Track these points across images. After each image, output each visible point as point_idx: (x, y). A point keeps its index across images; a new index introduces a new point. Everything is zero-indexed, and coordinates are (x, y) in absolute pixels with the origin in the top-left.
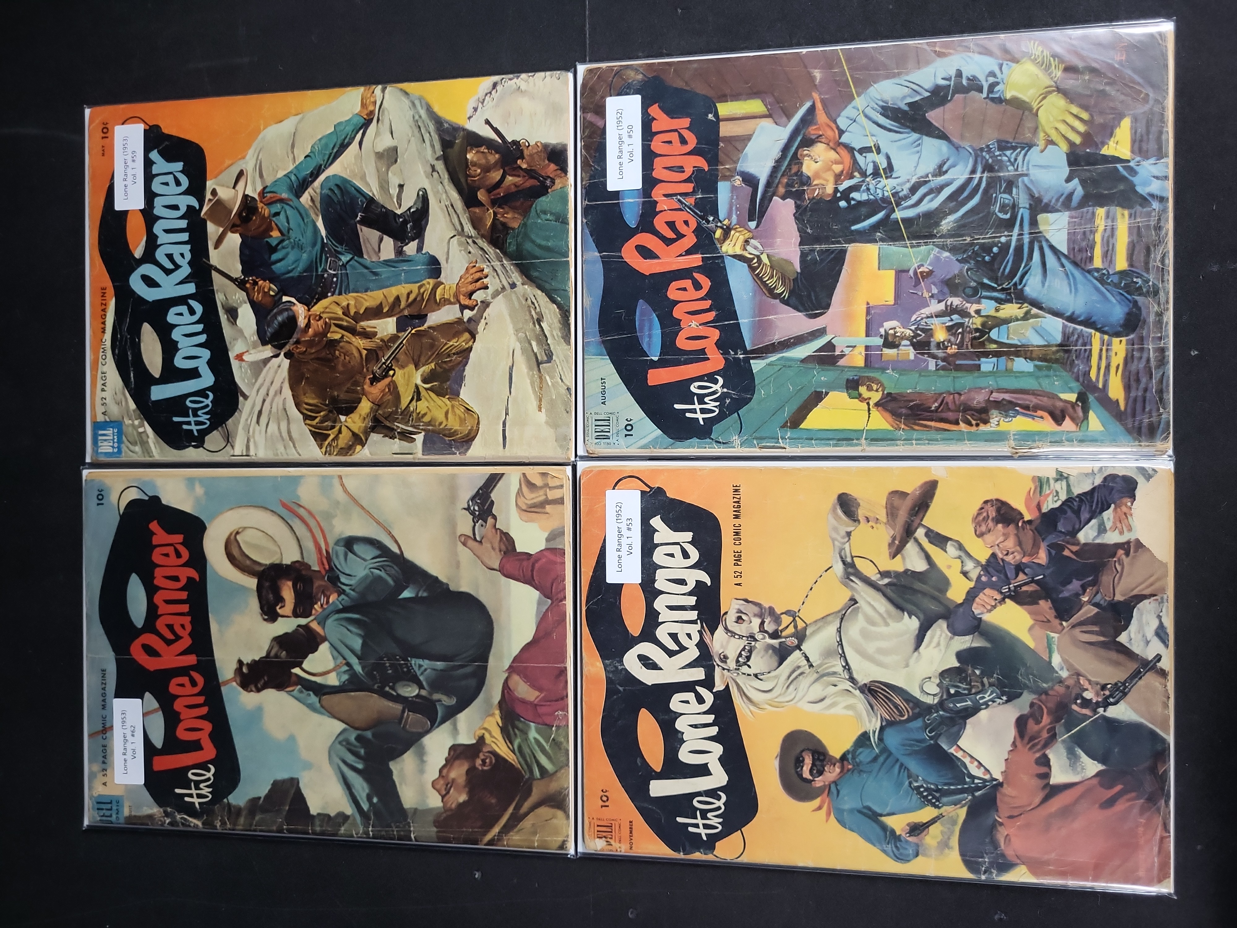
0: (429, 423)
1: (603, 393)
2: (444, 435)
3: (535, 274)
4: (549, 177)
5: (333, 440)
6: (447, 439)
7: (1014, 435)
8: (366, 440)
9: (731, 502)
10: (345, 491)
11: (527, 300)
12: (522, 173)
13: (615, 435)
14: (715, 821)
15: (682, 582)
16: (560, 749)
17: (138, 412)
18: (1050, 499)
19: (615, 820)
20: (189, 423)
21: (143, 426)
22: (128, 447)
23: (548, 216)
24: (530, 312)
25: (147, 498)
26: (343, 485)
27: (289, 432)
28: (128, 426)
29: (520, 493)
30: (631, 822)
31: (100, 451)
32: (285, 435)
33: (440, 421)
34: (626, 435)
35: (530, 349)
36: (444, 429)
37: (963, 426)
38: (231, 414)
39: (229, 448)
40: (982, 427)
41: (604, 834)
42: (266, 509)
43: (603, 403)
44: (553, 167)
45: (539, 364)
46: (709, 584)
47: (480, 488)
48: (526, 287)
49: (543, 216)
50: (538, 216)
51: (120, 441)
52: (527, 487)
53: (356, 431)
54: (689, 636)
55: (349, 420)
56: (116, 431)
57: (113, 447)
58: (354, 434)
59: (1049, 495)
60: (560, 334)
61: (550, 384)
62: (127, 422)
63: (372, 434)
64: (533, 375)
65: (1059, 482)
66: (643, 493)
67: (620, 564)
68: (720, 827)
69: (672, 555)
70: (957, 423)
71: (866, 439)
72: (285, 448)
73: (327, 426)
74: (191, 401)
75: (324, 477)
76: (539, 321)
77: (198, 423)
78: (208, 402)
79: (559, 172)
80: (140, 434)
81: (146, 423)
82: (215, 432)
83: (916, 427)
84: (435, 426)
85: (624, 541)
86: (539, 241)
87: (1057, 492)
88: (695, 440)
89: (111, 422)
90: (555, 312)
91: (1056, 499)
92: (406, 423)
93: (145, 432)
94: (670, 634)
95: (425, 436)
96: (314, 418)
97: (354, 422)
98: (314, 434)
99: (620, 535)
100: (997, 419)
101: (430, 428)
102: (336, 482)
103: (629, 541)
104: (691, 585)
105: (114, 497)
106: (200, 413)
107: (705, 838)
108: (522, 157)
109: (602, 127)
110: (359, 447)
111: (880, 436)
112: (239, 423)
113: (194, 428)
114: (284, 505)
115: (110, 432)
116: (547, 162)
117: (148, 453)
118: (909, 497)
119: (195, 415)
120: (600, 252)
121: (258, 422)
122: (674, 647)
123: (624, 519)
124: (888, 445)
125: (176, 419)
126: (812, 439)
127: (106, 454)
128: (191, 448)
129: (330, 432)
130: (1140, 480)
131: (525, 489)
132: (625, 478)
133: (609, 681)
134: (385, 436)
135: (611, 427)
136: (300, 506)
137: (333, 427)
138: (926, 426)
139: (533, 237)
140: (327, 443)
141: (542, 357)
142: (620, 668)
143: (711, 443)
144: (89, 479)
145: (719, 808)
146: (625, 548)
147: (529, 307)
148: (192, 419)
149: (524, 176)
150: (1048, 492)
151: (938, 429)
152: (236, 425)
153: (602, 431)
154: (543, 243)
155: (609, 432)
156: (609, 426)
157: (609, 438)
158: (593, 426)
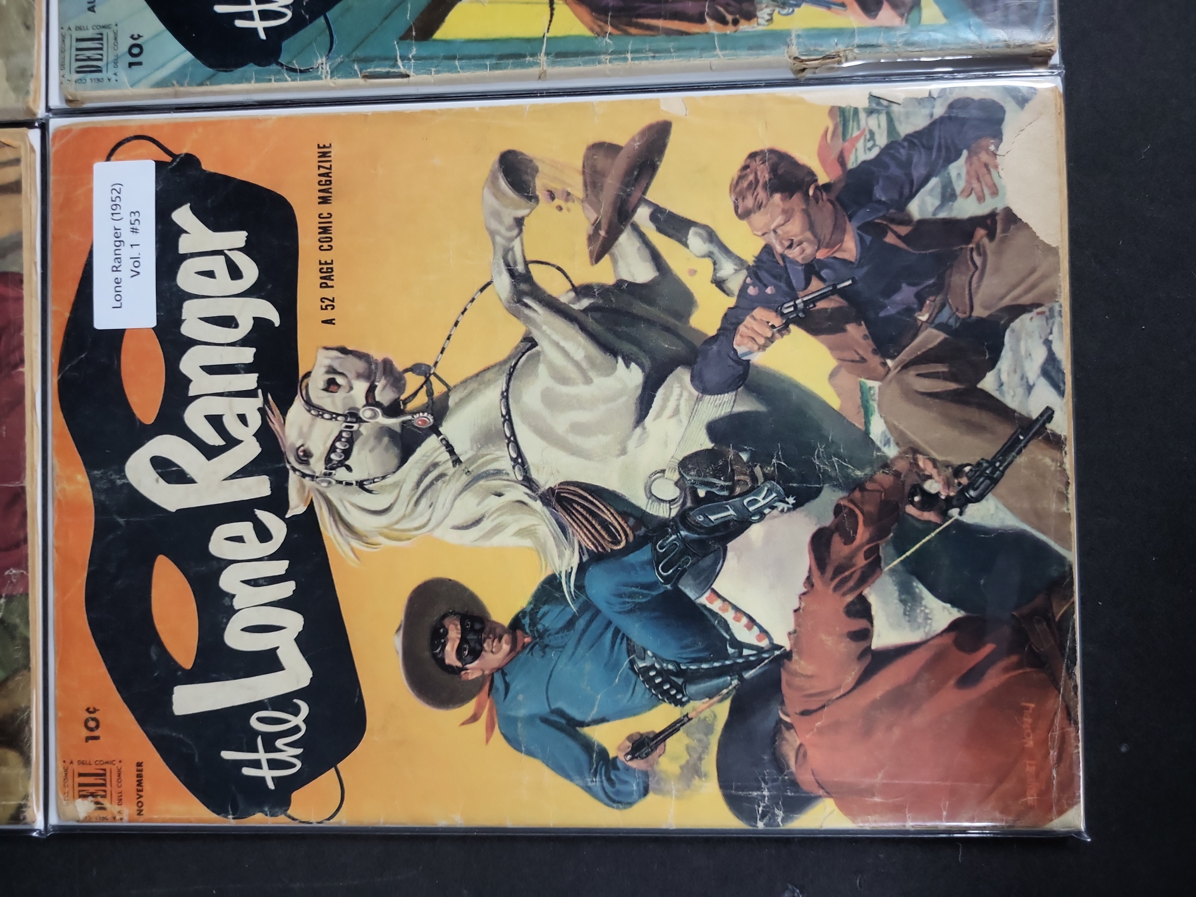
7: (798, 36)
9: (313, 174)
13: (111, 66)
14: (288, 754)
15: (229, 322)
16: (13, 638)
18: (860, 145)
19: (112, 762)
30: (139, 764)
34: (131, 65)
37: (710, 24)
40: (744, 27)
41: (92, 789)
43: (91, 9)
46: (277, 323)
54: (243, 418)
59: (858, 138)
65: (874, 116)
66: (159, 165)
67: (118, 293)
68: (299, 764)
69: (210, 274)
70: (701, 20)
71: (547, 54)
83: (633, 30)
85: (126, 252)
87: (872, 133)
88: (251, 69)
91: (870, 144)
94: (209, 418)
99: (119, 242)
100: (768, 11)
103: (134, 252)
104: (245, 327)
107: (271, 785)
111: (571, 48)
118: (622, 153)
122: (215, 440)
123: (125, 212)
124: (585, 63)
126: (454, 58)
130: (1010, 107)
132: (128, 140)
133: (100, 509)
135: (104, 52)
138: (649, 28)
142: (119, 482)
143: (279, 72)
145: (296, 729)
146: (127, 265)
150: (856, 133)
151: (669, 33)
153: (89, 59)
155: (101, 60)
156: (101, 49)
157: (101, 71)
158: (74, 49)
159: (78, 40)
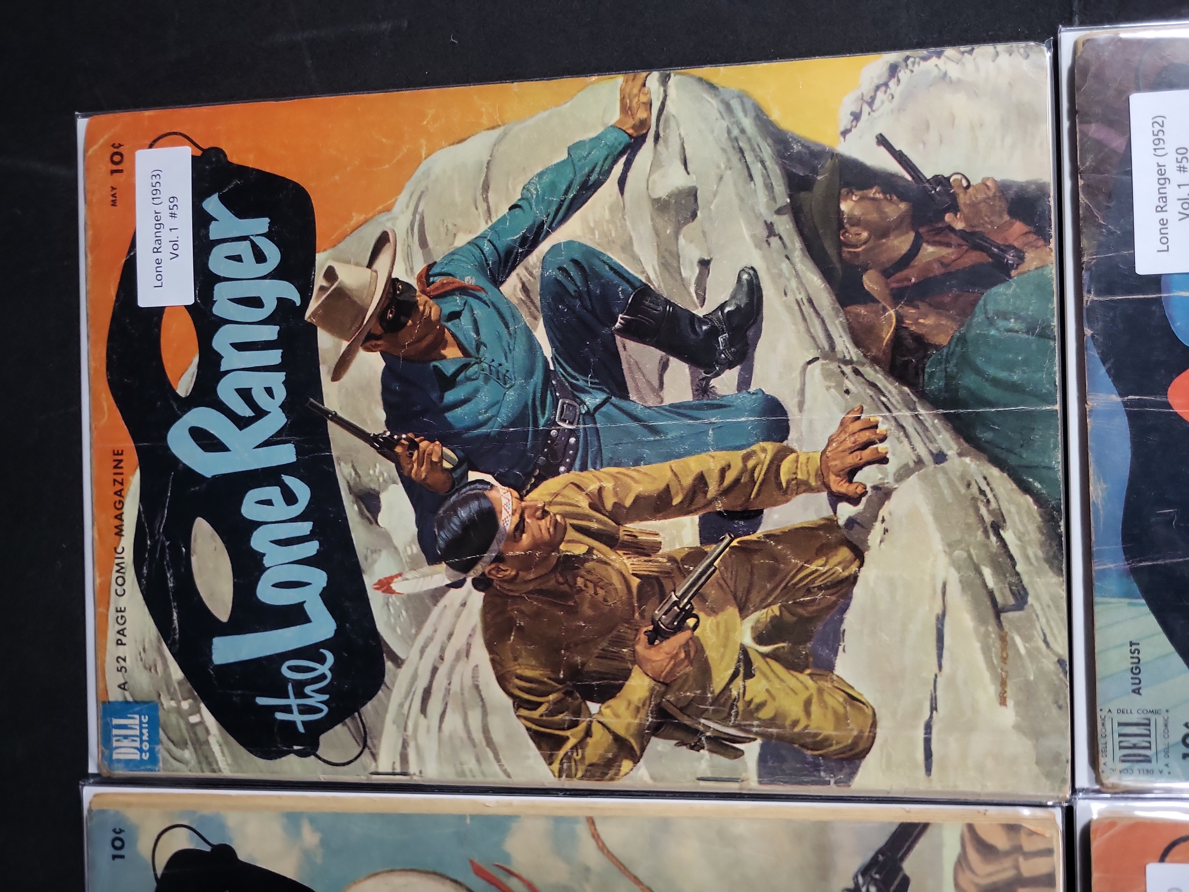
0: (772, 722)
1: (1136, 670)
2: (803, 746)
3: (986, 436)
4: (1014, 248)
5: (575, 748)
6: (809, 752)
8: (643, 749)
10: (602, 847)
11: (969, 485)
12: (954, 239)
13: (1161, 755)
17: (189, 685)
20: (287, 709)
21: (199, 711)
22: (169, 752)
23: (1012, 323)
24: (977, 510)
25: (208, 849)
26: (596, 836)
27: (486, 731)
28: (169, 712)
29: (962, 862)
31: (115, 756)
32: (478, 735)
33: (793, 716)
34: (1184, 756)
35: (978, 582)
36: (800, 735)
38: (370, 695)
39: (366, 757)
42: (443, 876)
43: (1137, 691)
44: (1019, 227)
45: (998, 611)
47: (880, 851)
48: (967, 460)
49: (1001, 323)
50: (991, 322)
51: (154, 740)
52: (978, 851)
53: (622, 732)
55: (607, 711)
56: (145, 719)
57: (141, 750)
58: (617, 739)
60: (1040, 554)
61: (1023, 651)
62: (167, 703)
63: (654, 740)
64: (987, 634)
72: (478, 761)
73: (564, 721)
74: (290, 668)
75: (558, 820)
76: (997, 527)
77: (305, 710)
78: (324, 669)
79: (1032, 237)
80: (194, 725)
81: (202, 706)
82: (339, 727)
84: (782, 727)
86: (992, 371)
89: (136, 702)
90: (1029, 512)
92: (725, 720)
93: (202, 723)
95: (763, 746)
96: (535, 706)
97: (617, 716)
98: (537, 737)
101: (774, 730)
102: (583, 831)
105: (144, 846)
106: (308, 690)
108: (954, 208)
109: (1122, 149)
110: (626, 765)
112: (386, 710)
113: (298, 718)
114: (479, 871)
115: (134, 721)
116: (1006, 218)
117: (210, 764)
119: (300, 694)
120: (1121, 395)
121: (423, 710)
125: (262, 701)
127: (128, 763)
128: (292, 757)
129: (568, 733)
131: (973, 856)
134: (681, 743)
135: (1152, 739)
136: (511, 873)
137: (574, 724)
139: (980, 362)
140: (562, 753)
141: (1004, 597)
144: (95, 808)
147: (974, 499)
148: (293, 701)
149: (959, 246)
152: (381, 714)
153: (1135, 747)
154: (1003, 375)
155: (1149, 748)
156: (1149, 736)
157: (1150, 761)
158: (1116, 735)
159: (1120, 724)
